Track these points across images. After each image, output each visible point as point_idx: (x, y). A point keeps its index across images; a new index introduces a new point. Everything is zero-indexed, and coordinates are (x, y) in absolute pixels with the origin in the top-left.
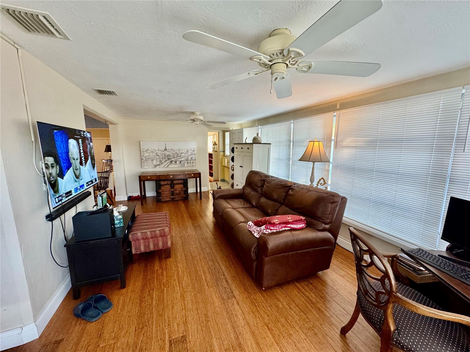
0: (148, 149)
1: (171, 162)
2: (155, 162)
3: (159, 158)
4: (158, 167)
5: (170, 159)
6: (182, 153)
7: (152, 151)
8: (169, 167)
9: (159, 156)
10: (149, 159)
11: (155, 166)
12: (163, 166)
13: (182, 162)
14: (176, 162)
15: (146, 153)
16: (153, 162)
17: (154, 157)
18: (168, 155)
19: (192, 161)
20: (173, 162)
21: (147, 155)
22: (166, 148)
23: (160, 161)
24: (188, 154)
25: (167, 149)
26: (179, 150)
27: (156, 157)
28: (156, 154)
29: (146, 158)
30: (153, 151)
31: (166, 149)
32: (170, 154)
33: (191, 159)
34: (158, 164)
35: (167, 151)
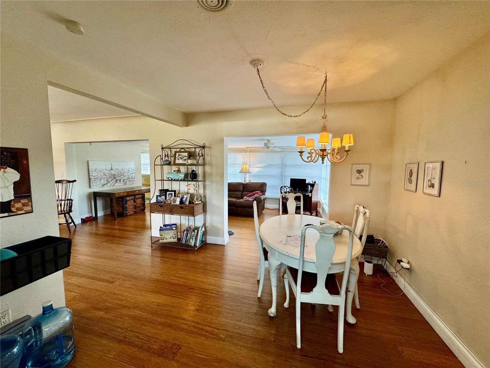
0: (96, 169)
1: (117, 180)
2: (103, 182)
3: (106, 177)
4: (106, 186)
5: (115, 178)
6: (125, 172)
8: (115, 185)
9: (106, 175)
10: (97, 178)
11: (103, 185)
12: (110, 185)
13: (125, 181)
14: (120, 181)
15: (94, 172)
16: (101, 182)
17: (101, 176)
18: (113, 174)
19: (132, 179)
20: (118, 181)
21: (96, 174)
22: (112, 168)
23: (107, 180)
24: (129, 173)
25: (113, 168)
26: (122, 169)
27: (104, 176)
28: (104, 173)
29: (95, 178)
30: (101, 170)
31: (112, 169)
32: (115, 173)
33: (131, 178)
34: (106, 183)
35: (113, 170)
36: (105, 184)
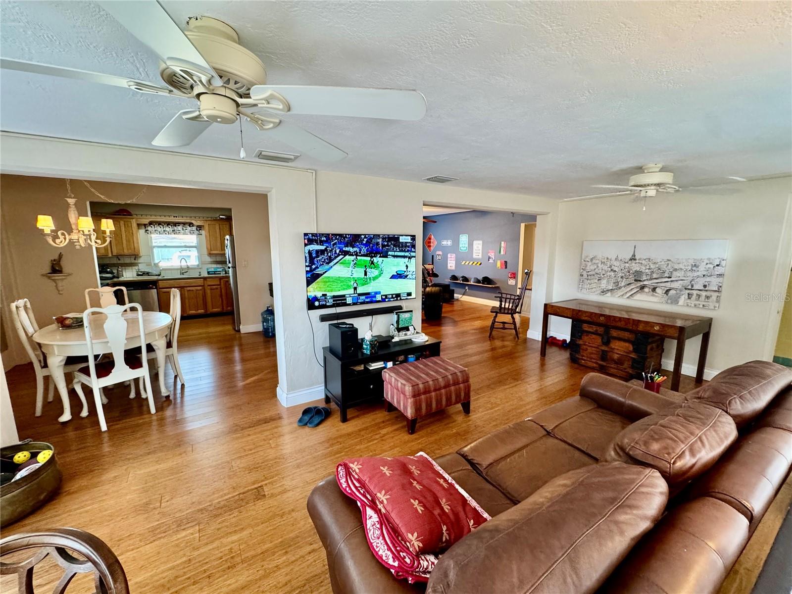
0: (595, 257)
1: (642, 288)
2: (604, 284)
3: (615, 277)
4: (609, 294)
5: (641, 281)
6: (676, 270)
7: (603, 261)
8: (635, 298)
9: (615, 271)
10: (594, 275)
11: (604, 292)
12: (621, 294)
13: (672, 292)
14: (654, 289)
15: (590, 263)
16: (600, 283)
17: (604, 272)
18: (637, 272)
19: (704, 294)
20: (646, 290)
21: (593, 267)
22: (634, 255)
23: (617, 283)
24: (696, 274)
25: (637, 257)
26: (668, 260)
27: (609, 274)
28: (611, 266)
29: (588, 274)
30: (606, 260)
31: (633, 259)
32: (643, 269)
33: (702, 288)
34: (611, 288)
35: (637, 261)
36: (608, 290)
